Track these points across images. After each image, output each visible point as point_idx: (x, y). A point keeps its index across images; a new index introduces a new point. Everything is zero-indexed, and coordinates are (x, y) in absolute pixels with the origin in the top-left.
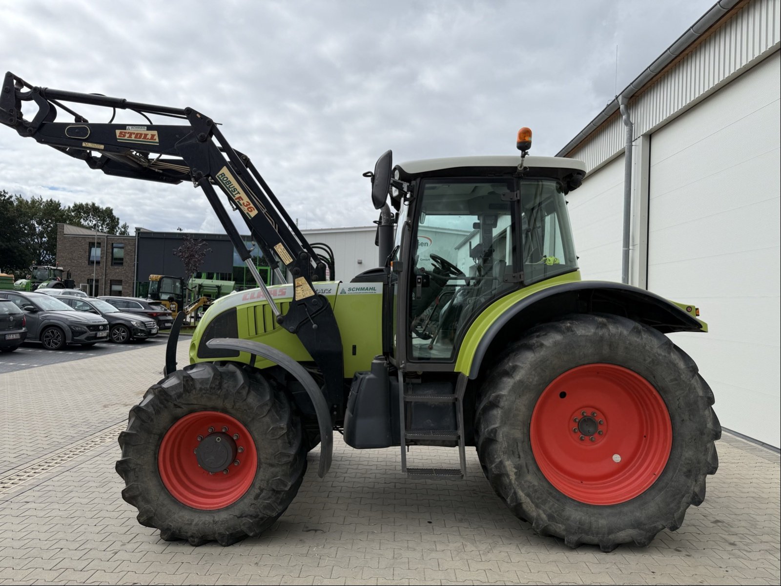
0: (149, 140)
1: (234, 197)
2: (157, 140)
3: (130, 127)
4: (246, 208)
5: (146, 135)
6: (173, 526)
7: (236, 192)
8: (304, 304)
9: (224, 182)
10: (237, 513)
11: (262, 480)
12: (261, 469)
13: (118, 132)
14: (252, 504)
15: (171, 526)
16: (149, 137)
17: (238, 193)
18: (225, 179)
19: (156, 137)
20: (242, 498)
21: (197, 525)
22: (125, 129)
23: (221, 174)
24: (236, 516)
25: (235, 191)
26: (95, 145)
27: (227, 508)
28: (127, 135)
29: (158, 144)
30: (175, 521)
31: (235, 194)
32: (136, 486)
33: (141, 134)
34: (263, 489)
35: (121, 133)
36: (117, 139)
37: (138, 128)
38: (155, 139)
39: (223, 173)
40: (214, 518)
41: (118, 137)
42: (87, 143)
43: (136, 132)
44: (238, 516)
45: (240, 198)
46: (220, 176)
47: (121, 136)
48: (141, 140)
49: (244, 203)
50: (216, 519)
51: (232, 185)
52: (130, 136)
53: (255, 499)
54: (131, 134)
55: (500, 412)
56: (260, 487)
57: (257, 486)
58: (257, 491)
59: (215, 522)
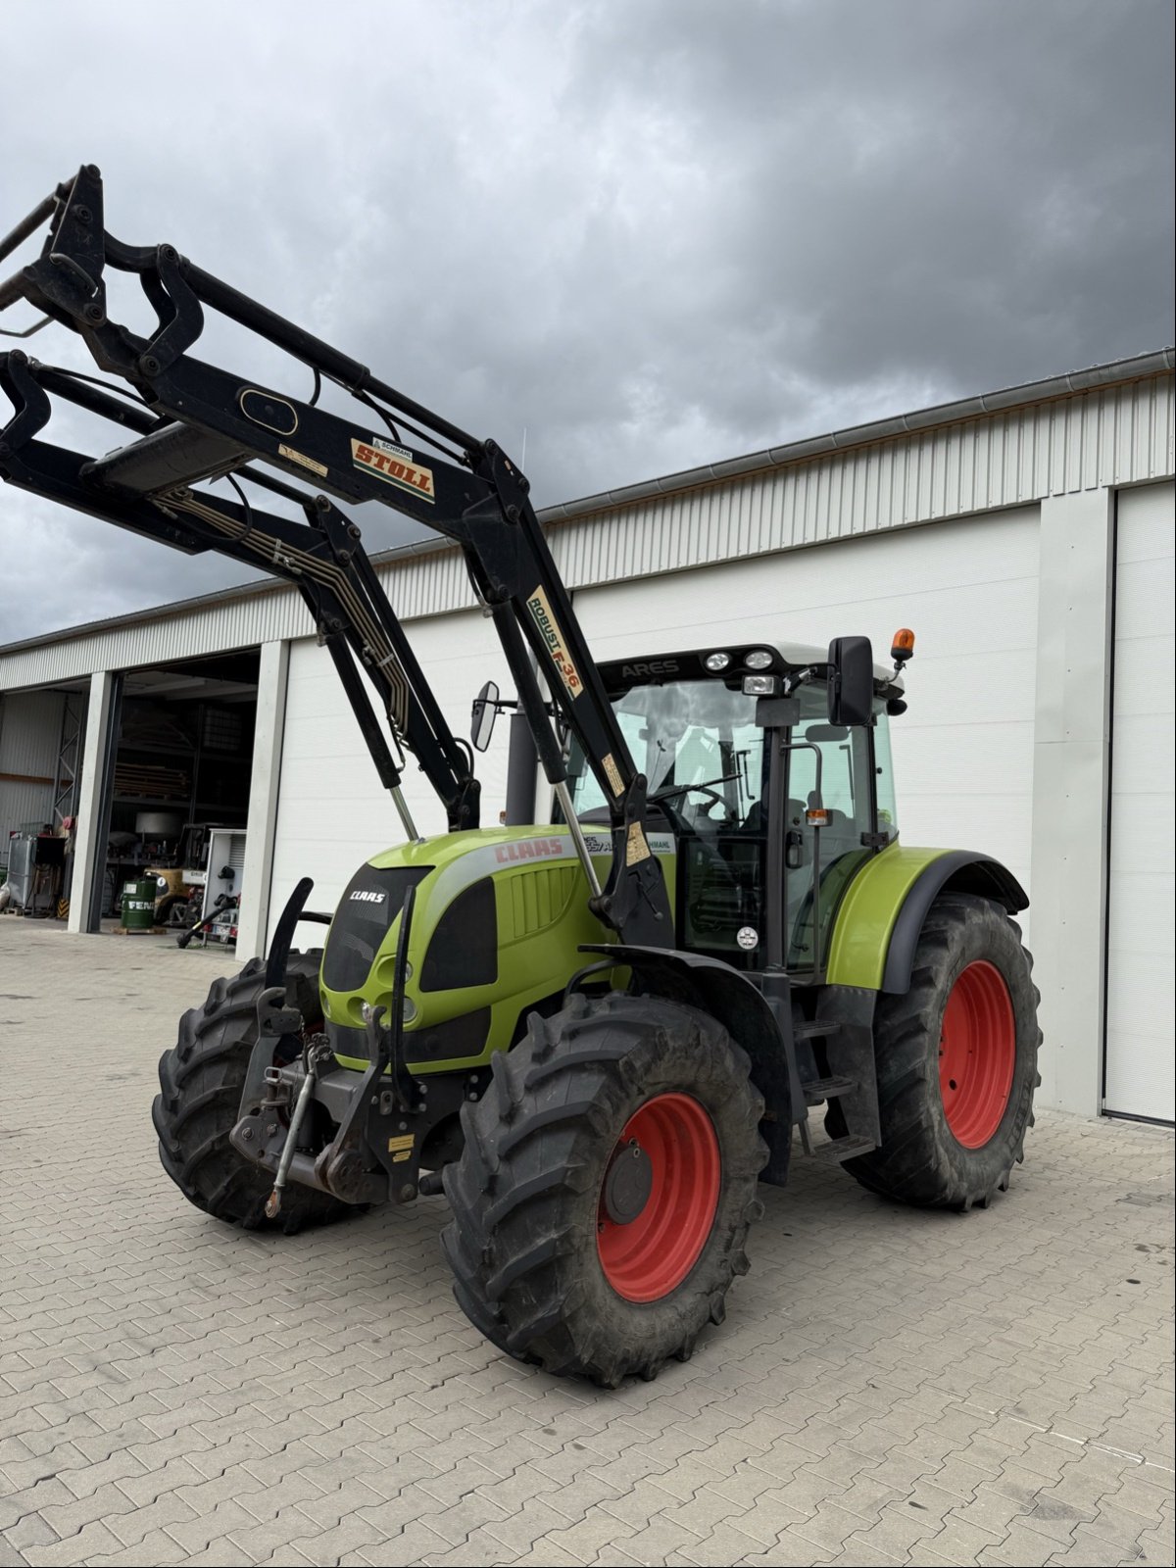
0: (415, 487)
1: (552, 651)
2: (432, 493)
3: (381, 442)
4: (568, 677)
5: (411, 473)
6: (631, 1351)
7: (555, 643)
8: (636, 873)
9: (539, 617)
10: (704, 1287)
11: (733, 1211)
12: (730, 1191)
13: (355, 444)
14: (722, 1262)
15: (628, 1351)
16: (417, 478)
17: (558, 645)
18: (540, 612)
19: (430, 484)
20: (703, 1256)
21: (663, 1333)
22: (371, 443)
23: (534, 601)
24: (705, 1293)
25: (552, 641)
26: (309, 460)
27: (685, 1284)
28: (375, 460)
29: (433, 503)
30: (633, 1339)
31: (554, 646)
32: (579, 1286)
33: (402, 468)
34: (736, 1228)
35: (361, 449)
36: (351, 461)
37: (398, 451)
38: (428, 489)
39: (537, 599)
40: (677, 1309)
41: (354, 458)
42: (289, 449)
43: (393, 459)
44: (707, 1291)
45: (559, 655)
46: (533, 604)
47: (361, 458)
48: (401, 480)
49: (565, 667)
50: (681, 1309)
51: (550, 626)
52: (380, 465)
53: (726, 1252)
54: (382, 459)
55: (927, 1038)
56: (730, 1225)
57: (725, 1224)
58: (727, 1234)
59: (683, 1317)
